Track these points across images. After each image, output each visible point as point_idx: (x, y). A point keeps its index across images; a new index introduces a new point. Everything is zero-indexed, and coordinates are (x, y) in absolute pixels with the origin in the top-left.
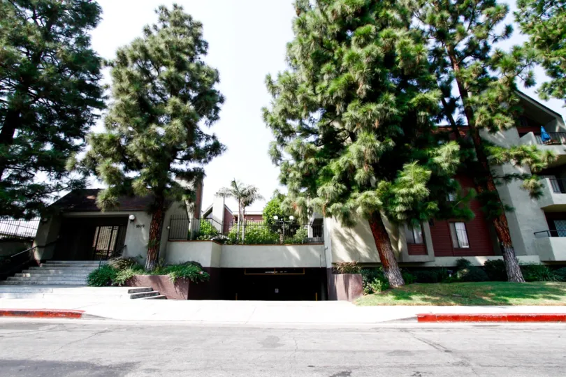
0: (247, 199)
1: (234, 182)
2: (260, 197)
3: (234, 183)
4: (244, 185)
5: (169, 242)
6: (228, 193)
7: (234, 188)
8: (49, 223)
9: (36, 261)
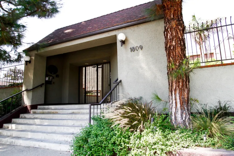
8: (33, 62)
9: (27, 106)
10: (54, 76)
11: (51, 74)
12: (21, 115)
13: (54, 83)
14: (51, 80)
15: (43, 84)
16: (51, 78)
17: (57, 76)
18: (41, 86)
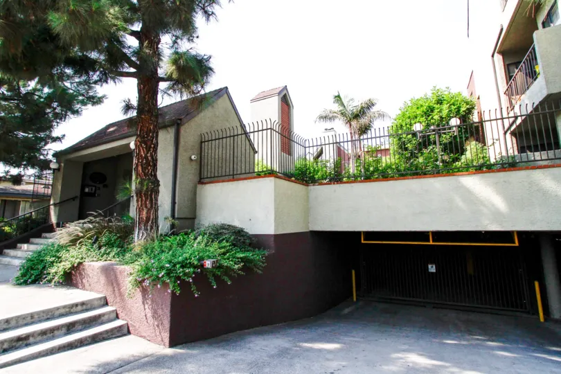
0: (364, 121)
1: (339, 96)
2: (382, 115)
3: (338, 98)
4: (354, 102)
5: (199, 186)
6: (331, 115)
7: (341, 108)
8: (62, 170)
9: (52, 225)
10: (101, 186)
11: (93, 184)
12: (44, 235)
13: (99, 195)
14: (93, 191)
15: (76, 197)
16: (94, 188)
17: (105, 186)
18: (74, 199)
